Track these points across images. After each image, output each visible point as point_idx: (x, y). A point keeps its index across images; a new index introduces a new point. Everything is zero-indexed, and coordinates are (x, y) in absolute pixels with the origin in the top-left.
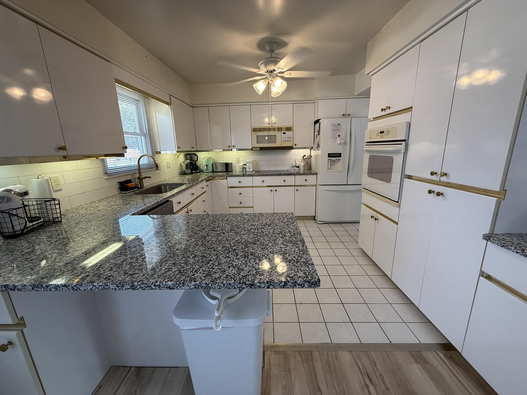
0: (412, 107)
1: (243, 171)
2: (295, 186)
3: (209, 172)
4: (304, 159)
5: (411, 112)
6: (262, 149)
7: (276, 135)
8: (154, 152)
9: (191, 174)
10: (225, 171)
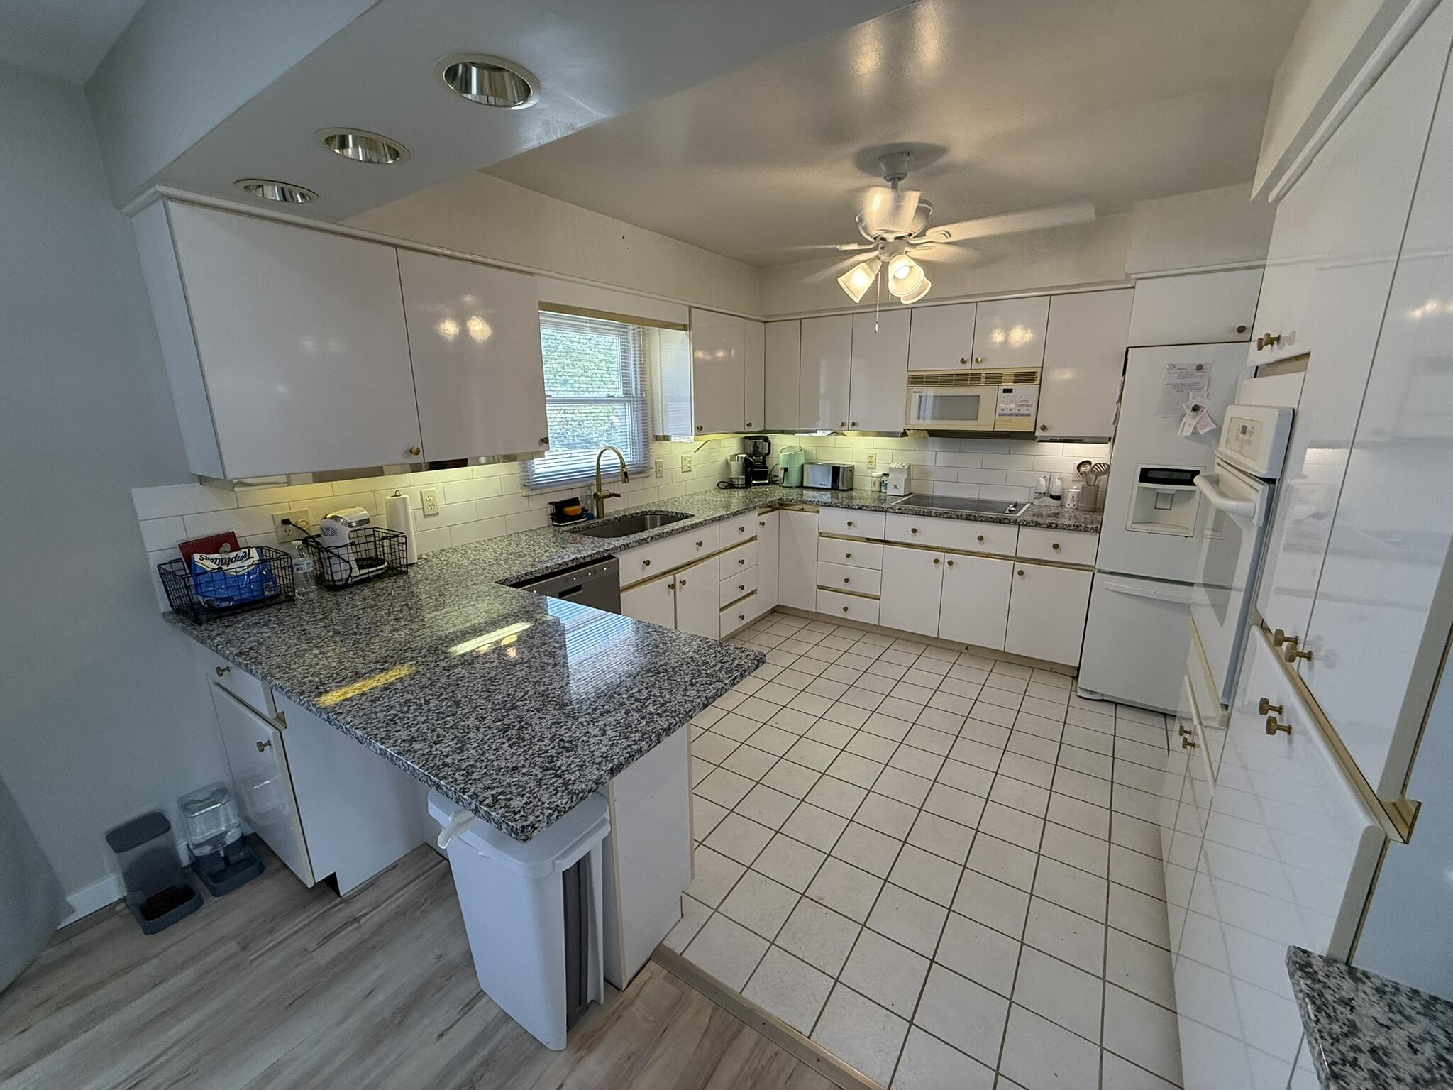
0: (1308, 354)
1: (880, 491)
2: (1015, 559)
3: (791, 487)
4: (1081, 474)
5: (1304, 373)
6: (932, 433)
7: (979, 396)
8: (651, 435)
9: (745, 488)
10: (830, 487)
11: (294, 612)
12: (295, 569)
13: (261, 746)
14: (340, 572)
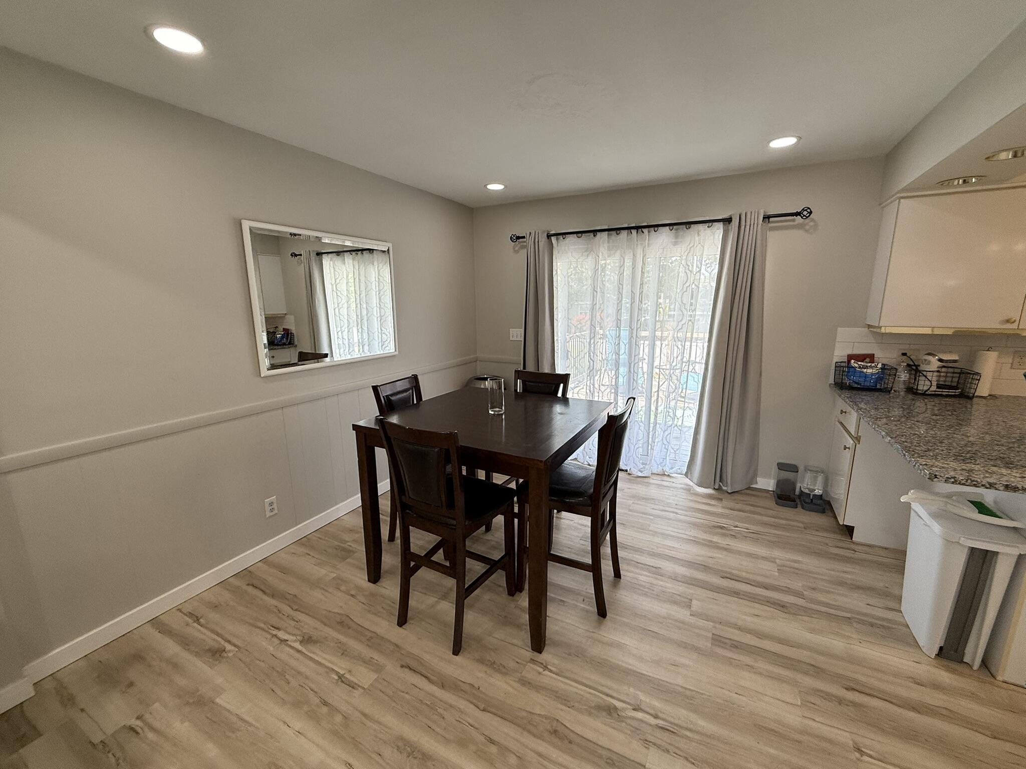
11: (888, 396)
12: (897, 378)
13: (845, 448)
14: (923, 385)
